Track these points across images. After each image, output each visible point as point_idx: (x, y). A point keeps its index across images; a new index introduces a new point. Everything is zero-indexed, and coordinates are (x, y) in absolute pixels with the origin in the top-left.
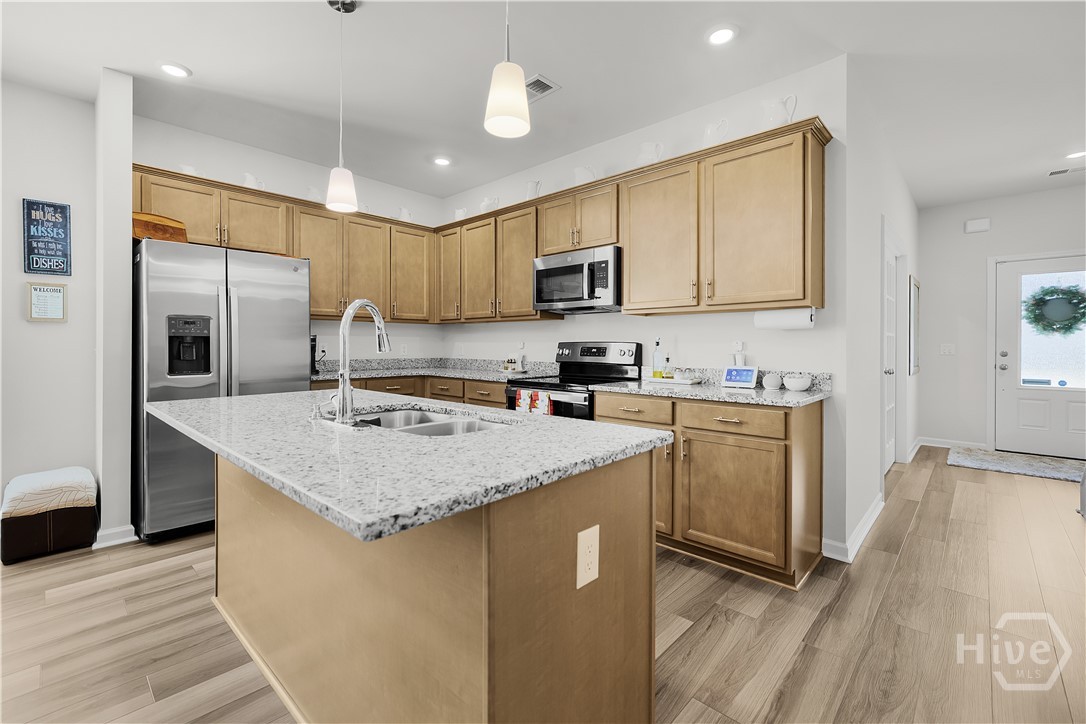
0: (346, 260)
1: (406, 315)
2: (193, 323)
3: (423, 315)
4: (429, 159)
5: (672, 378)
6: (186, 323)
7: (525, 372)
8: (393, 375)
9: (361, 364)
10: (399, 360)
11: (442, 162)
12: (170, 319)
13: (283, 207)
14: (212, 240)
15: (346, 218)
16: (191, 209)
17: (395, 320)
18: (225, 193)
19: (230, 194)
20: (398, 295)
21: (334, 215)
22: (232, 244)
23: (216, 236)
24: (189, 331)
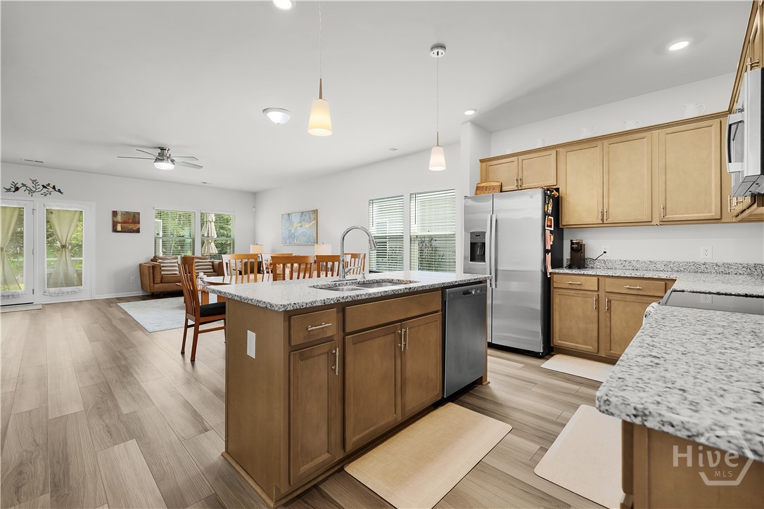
2: (479, 235)
6: (476, 235)
12: (472, 234)
13: (554, 152)
14: (514, 187)
15: (606, 143)
16: (504, 173)
17: (665, 222)
18: (520, 158)
19: (524, 157)
20: (668, 198)
21: (593, 144)
22: (524, 186)
23: (516, 184)
24: (478, 240)
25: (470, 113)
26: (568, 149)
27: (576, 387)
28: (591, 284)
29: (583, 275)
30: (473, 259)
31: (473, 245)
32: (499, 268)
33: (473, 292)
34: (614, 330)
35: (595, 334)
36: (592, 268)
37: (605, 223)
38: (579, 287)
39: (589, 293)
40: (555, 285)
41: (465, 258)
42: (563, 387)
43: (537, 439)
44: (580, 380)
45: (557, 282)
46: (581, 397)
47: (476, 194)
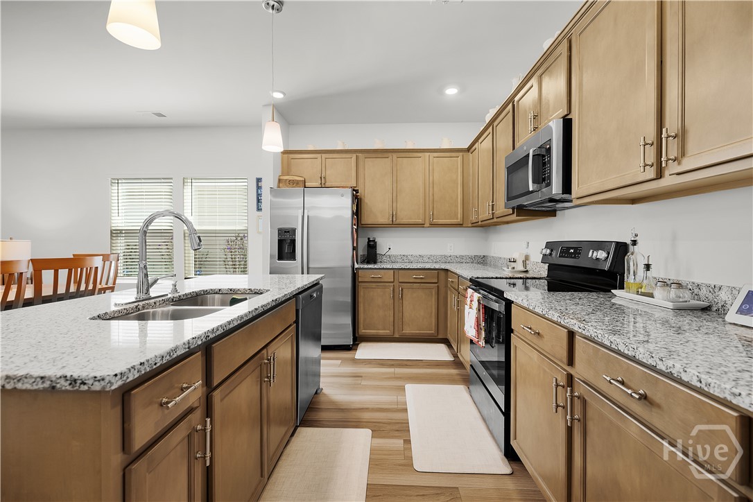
0: (394, 185)
1: (441, 221)
2: (288, 232)
3: (459, 220)
4: (441, 91)
5: (651, 295)
6: (285, 232)
7: (527, 272)
8: (418, 267)
9: (416, 258)
10: (445, 256)
11: (451, 91)
12: (280, 230)
13: (354, 156)
14: (318, 184)
15: (395, 155)
16: (308, 169)
17: (433, 225)
18: (324, 156)
19: (327, 156)
20: (435, 206)
21: (386, 155)
22: (327, 185)
23: (320, 182)
24: (288, 236)
25: (278, 96)
26: (366, 155)
27: (391, 370)
28: (389, 276)
29: (383, 269)
30: (280, 257)
31: (281, 242)
32: (311, 266)
33: (315, 295)
34: (405, 314)
35: (392, 319)
36: (381, 262)
37: (395, 225)
38: (379, 280)
39: (387, 284)
40: (360, 280)
41: (272, 257)
42: (383, 374)
43: (397, 434)
44: (393, 363)
45: (362, 276)
46: (400, 378)
47: (279, 187)
